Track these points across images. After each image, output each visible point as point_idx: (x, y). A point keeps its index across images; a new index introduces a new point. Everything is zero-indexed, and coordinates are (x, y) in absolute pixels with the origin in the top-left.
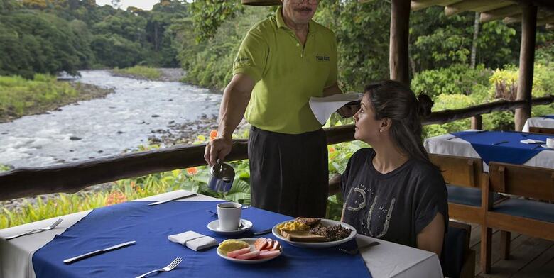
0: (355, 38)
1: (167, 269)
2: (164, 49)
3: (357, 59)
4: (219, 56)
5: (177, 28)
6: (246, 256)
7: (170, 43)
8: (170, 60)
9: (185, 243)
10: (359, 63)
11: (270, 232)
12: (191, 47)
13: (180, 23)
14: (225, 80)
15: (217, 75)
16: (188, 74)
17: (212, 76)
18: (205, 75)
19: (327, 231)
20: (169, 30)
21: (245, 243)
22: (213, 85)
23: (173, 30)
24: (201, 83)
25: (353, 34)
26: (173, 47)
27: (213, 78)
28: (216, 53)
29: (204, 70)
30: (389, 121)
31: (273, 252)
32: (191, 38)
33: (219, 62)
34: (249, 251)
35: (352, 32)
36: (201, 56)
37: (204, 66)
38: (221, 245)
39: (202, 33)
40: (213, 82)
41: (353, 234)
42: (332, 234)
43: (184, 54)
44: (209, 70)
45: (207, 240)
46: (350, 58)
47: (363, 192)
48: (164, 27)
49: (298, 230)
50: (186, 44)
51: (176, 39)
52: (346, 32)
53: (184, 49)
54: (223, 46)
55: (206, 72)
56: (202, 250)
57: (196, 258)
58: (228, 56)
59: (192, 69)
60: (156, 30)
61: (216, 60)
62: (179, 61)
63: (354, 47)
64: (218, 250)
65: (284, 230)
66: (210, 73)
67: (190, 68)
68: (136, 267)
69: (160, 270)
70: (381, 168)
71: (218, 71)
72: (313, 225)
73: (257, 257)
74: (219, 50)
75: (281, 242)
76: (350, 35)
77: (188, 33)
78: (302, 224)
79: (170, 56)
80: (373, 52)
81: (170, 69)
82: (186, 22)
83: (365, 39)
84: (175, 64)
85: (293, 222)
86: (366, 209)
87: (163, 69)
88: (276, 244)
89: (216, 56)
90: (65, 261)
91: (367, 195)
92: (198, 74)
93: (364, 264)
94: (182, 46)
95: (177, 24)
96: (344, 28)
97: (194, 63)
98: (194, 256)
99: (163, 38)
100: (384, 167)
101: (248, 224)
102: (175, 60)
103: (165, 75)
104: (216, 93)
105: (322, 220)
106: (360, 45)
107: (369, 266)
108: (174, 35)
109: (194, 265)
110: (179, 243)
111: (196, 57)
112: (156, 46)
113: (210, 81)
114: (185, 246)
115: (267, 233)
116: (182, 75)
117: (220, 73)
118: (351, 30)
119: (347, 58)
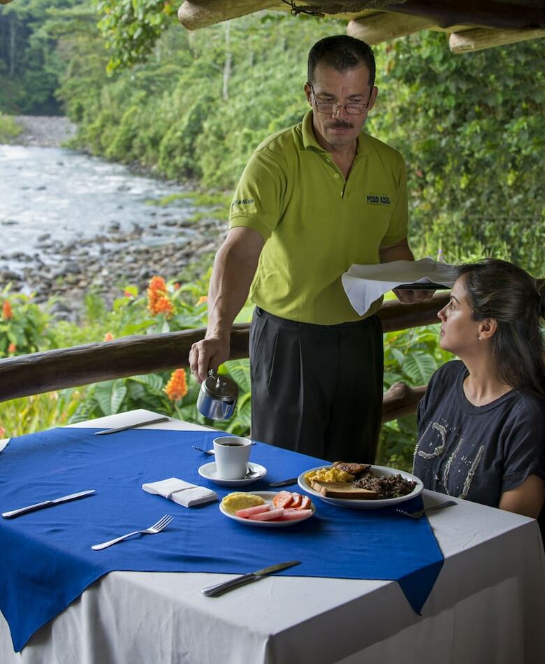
0: (448, 73)
1: (152, 530)
2: (29, 73)
3: (452, 117)
4: (150, 93)
5: (59, 31)
6: (264, 516)
7: (42, 62)
8: (41, 98)
9: (171, 496)
10: (455, 126)
11: (294, 482)
12: (89, 73)
13: (68, 19)
14: (162, 148)
15: (145, 135)
16: (81, 131)
17: (135, 136)
18: (119, 134)
19: (379, 484)
20: (42, 33)
21: (260, 499)
22: (136, 157)
23: (50, 33)
24: (108, 151)
25: (446, 66)
26: (49, 69)
27: (136, 142)
28: (144, 87)
29: (116, 122)
30: (493, 324)
31: (303, 512)
32: (87, 53)
33: (150, 108)
34: (268, 510)
35: (442, 62)
36: (110, 93)
37: (116, 115)
38: (225, 500)
39: (121, 54)
40: (136, 151)
41: (418, 489)
42: (387, 487)
43: (74, 87)
44: (126, 123)
45: (202, 493)
46: (437, 115)
47: (442, 430)
48: (31, 25)
49: (337, 481)
50: (77, 66)
51: (56, 52)
52: (430, 60)
53: (73, 75)
54: (158, 72)
55: (122, 128)
56: (197, 506)
57: (189, 517)
58: (171, 94)
59: (91, 122)
60: (13, 32)
61: (144, 102)
62: (62, 102)
63: (445, 94)
64: (222, 507)
65: (316, 481)
66: (129, 130)
67: (85, 119)
68: (109, 527)
69: (144, 531)
70: (475, 395)
71: (147, 126)
72: (358, 475)
73: (280, 518)
74: (150, 80)
75: (313, 498)
76: (439, 68)
77: (82, 40)
78: (342, 473)
79: (39, 90)
80: (486, 105)
81: (41, 119)
82: (81, 18)
83: (469, 78)
84: (52, 107)
85: (328, 469)
86: (444, 457)
87: (26, 119)
88: (306, 500)
89: (143, 93)
90: (4, 515)
91: (448, 435)
92: (102, 132)
93: (431, 531)
94: (69, 68)
95: (60, 22)
96: (425, 52)
97: (94, 108)
98: (187, 514)
99: (27, 50)
100: (479, 395)
101: (259, 470)
102: (51, 99)
103: (29, 131)
104: (141, 175)
105: (373, 466)
106: (459, 89)
107: (437, 535)
108: (53, 44)
109: (188, 527)
110: (159, 496)
111: (99, 95)
112: (12, 67)
113: (129, 147)
114: (169, 500)
115: (291, 484)
116: (68, 132)
117: (151, 132)
118: (440, 57)
119: (431, 113)
